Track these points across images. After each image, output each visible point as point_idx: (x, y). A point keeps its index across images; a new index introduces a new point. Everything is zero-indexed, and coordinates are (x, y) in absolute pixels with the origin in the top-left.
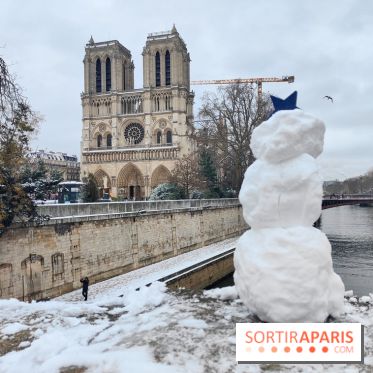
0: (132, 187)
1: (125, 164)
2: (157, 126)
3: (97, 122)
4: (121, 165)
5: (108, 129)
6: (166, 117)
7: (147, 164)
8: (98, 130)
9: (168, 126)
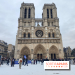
0: (38, 55)
1: (37, 44)
2: (49, 31)
3: (25, 28)
4: (36, 45)
5: (29, 31)
6: (53, 28)
7: (47, 45)
8: (24, 31)
9: (54, 31)
